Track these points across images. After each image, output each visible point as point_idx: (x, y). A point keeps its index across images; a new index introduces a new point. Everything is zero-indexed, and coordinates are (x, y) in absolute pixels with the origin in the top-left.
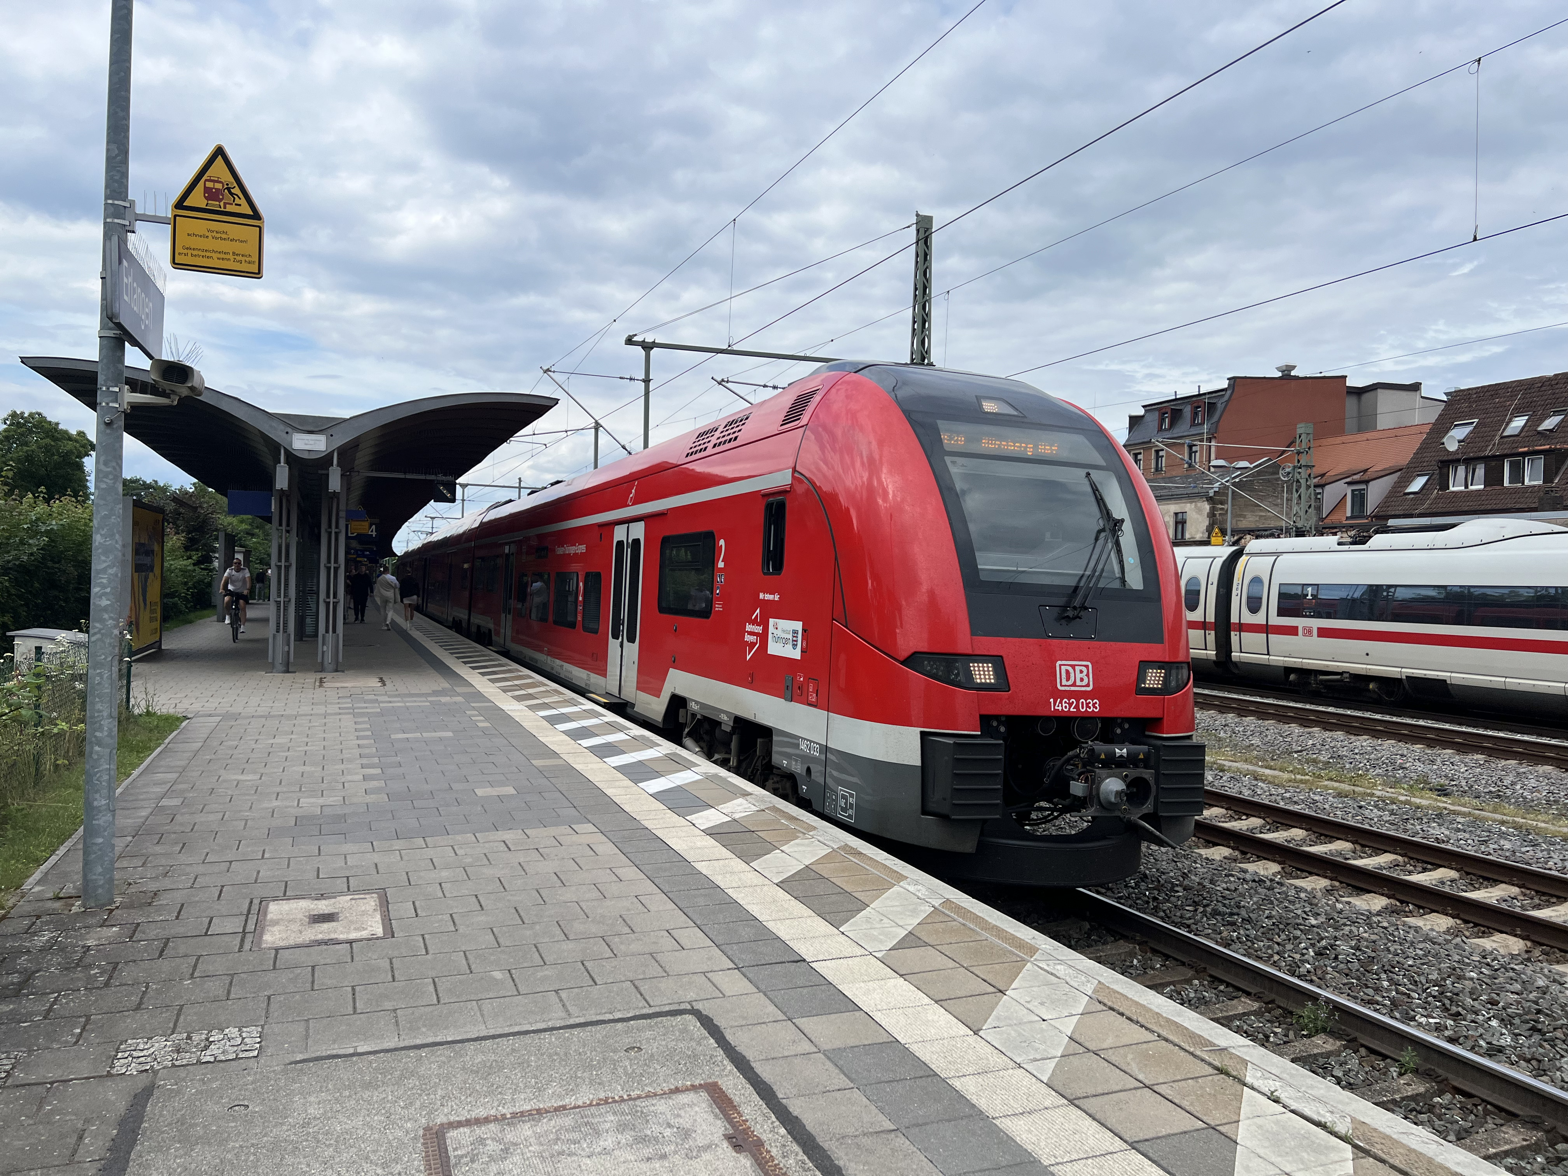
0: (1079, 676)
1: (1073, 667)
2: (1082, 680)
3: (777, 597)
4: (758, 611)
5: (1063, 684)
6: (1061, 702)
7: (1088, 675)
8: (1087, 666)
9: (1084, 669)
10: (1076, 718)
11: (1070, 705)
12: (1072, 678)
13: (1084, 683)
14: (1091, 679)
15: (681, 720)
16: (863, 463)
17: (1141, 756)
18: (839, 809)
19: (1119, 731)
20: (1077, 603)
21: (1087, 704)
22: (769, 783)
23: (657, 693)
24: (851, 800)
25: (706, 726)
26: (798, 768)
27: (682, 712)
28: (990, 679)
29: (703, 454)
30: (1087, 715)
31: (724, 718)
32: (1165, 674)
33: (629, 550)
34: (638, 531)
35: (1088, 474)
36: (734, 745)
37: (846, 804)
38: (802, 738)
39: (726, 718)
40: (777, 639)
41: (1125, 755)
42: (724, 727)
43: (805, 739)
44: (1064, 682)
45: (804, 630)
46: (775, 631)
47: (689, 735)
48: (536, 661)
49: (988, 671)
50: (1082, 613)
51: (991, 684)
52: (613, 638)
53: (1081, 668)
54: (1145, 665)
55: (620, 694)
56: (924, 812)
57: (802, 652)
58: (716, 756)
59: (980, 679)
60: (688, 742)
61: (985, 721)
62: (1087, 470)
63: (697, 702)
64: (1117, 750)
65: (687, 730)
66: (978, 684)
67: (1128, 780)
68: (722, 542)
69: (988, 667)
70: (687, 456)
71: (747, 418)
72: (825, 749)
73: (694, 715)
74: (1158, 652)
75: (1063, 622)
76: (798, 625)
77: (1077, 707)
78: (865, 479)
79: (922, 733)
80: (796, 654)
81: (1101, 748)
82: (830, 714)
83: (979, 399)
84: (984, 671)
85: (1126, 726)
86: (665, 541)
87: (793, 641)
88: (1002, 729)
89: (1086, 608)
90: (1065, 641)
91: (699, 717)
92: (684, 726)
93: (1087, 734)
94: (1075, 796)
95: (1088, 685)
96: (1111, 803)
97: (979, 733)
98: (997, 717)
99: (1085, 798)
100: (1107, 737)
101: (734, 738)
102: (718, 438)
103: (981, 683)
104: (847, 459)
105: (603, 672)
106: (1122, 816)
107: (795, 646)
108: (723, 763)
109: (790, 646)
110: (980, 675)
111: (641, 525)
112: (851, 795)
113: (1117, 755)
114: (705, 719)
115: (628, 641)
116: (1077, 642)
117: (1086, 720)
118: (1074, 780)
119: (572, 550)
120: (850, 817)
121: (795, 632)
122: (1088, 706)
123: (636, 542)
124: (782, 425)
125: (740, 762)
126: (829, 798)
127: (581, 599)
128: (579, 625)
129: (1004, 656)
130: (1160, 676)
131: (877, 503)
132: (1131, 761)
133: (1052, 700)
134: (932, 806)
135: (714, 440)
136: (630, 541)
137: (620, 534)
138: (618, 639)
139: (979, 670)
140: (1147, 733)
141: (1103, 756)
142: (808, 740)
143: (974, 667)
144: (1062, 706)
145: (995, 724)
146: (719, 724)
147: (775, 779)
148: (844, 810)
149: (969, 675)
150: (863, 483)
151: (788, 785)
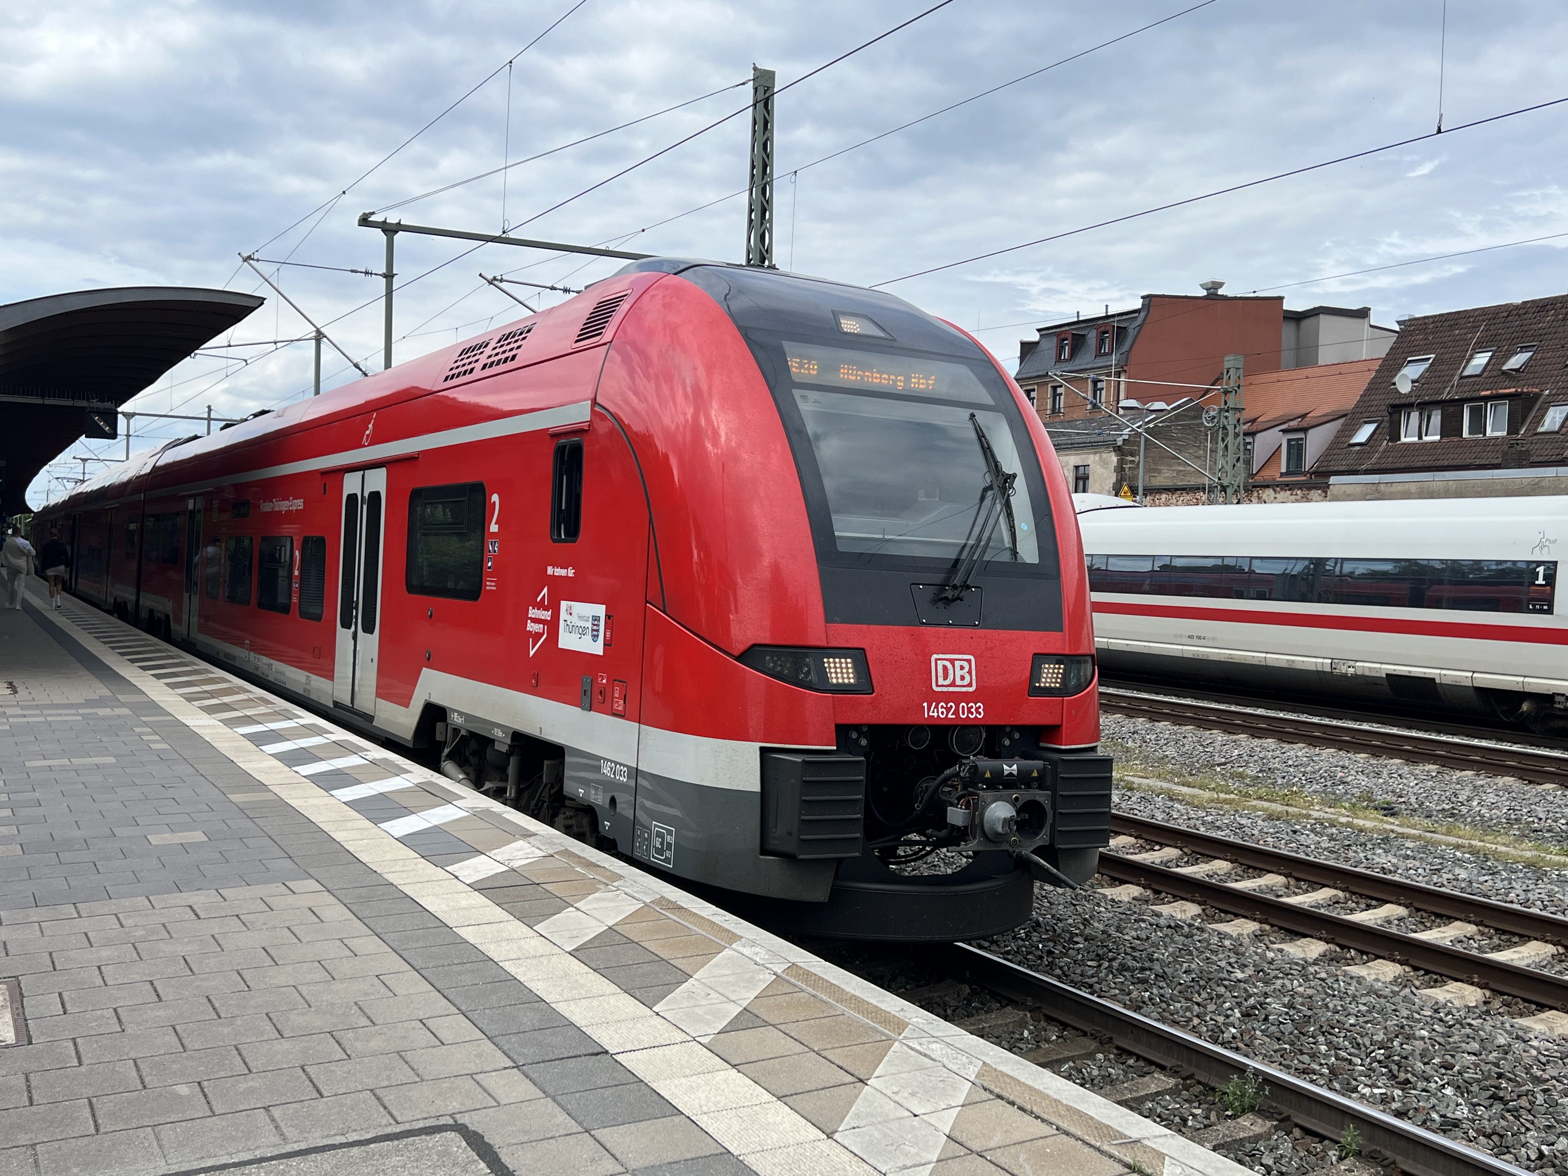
0: (959, 673)
1: (952, 661)
2: (963, 678)
3: (571, 573)
4: (545, 590)
5: (939, 684)
6: (936, 707)
7: (970, 672)
8: (969, 661)
9: (965, 664)
10: (956, 726)
11: (948, 710)
12: (951, 677)
13: (967, 681)
14: (974, 677)
15: (439, 737)
16: (686, 395)
17: (1035, 774)
18: (653, 851)
19: (1007, 742)
20: (957, 581)
21: (969, 709)
22: (560, 819)
23: (404, 701)
24: (670, 839)
25: (473, 745)
26: (598, 799)
27: (440, 726)
28: (849, 678)
29: (468, 378)
30: (968, 723)
31: (498, 733)
32: (1064, 670)
33: (365, 507)
34: (377, 481)
35: (973, 416)
36: (512, 770)
37: (662, 843)
38: (605, 759)
39: (500, 734)
40: (571, 629)
41: (1015, 773)
42: (497, 747)
43: (608, 760)
44: (941, 681)
45: (608, 617)
46: (568, 618)
47: (450, 757)
48: (234, 658)
49: (847, 668)
50: (964, 593)
51: (850, 684)
52: (343, 626)
53: (962, 663)
54: (1040, 658)
55: (352, 702)
56: (764, 851)
57: (605, 645)
58: (488, 785)
59: (837, 678)
60: (448, 766)
61: (843, 731)
62: (971, 411)
63: (461, 714)
64: (1005, 767)
65: (446, 751)
66: (833, 685)
67: (1019, 804)
68: (495, 498)
69: (847, 663)
70: (446, 380)
71: (529, 331)
72: (635, 773)
73: (456, 731)
74: (1055, 642)
75: (940, 604)
76: (600, 610)
77: (956, 712)
78: (689, 417)
79: (762, 749)
80: (597, 648)
81: (985, 764)
82: (642, 726)
83: (836, 314)
84: (841, 668)
85: (1017, 736)
86: (416, 494)
87: (593, 630)
88: (864, 742)
89: (968, 587)
90: (943, 629)
91: (463, 732)
92: (442, 745)
93: (968, 747)
94: (953, 826)
95: (970, 685)
96: (997, 834)
97: (835, 748)
98: (857, 727)
99: (966, 828)
100: (993, 751)
101: (513, 761)
102: (490, 357)
103: (838, 684)
104: (665, 389)
105: (329, 674)
106: (1011, 850)
107: (595, 637)
108: (498, 794)
109: (588, 638)
110: (836, 673)
111: (382, 472)
112: (669, 832)
113: (1006, 773)
114: (473, 735)
115: (365, 631)
116: (957, 630)
117: (967, 728)
118: (952, 805)
119: (283, 506)
120: (667, 860)
121: (596, 619)
122: (970, 712)
123: (375, 496)
124: (577, 341)
125: (519, 792)
126: (639, 836)
127: (296, 573)
128: (295, 611)
129: (867, 649)
130: (1058, 673)
131: (705, 448)
132: (1022, 780)
133: (925, 704)
134: (773, 844)
135: (483, 359)
136: (366, 494)
137: (351, 484)
138: (349, 628)
139: (835, 667)
140: (1042, 744)
141: (988, 775)
142: (612, 762)
143: (829, 663)
144: (938, 712)
145: (854, 735)
146: (492, 741)
147: (568, 814)
148: (660, 851)
149: (823, 673)
150: (687, 421)
151: (585, 821)
